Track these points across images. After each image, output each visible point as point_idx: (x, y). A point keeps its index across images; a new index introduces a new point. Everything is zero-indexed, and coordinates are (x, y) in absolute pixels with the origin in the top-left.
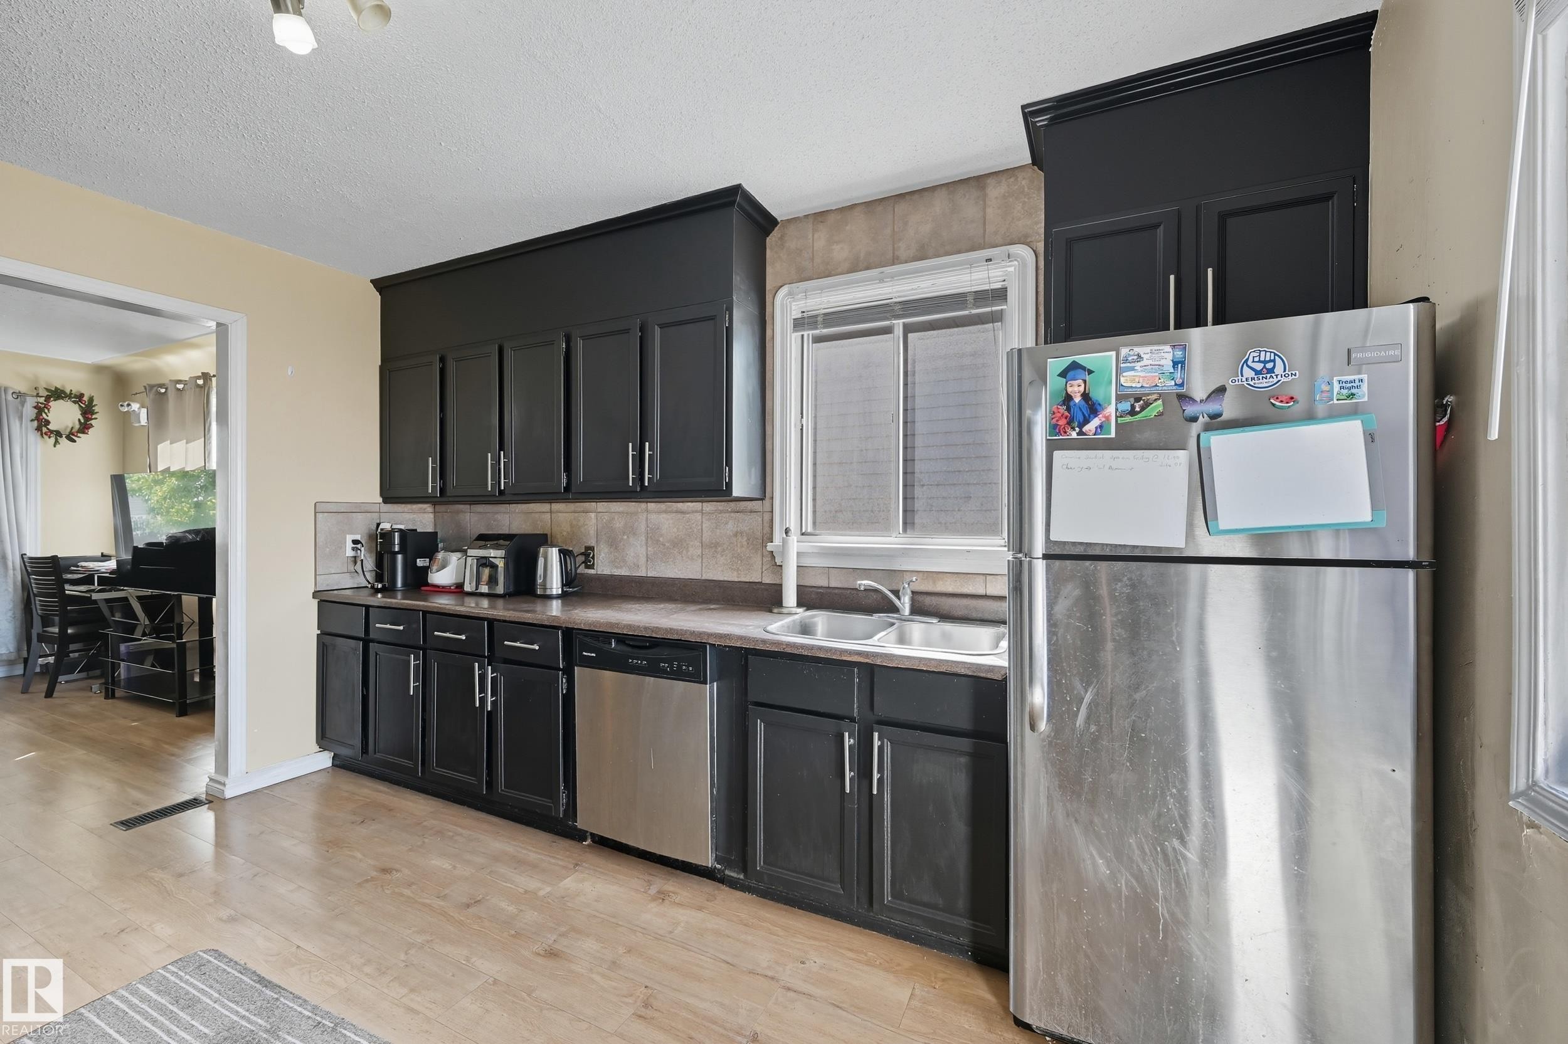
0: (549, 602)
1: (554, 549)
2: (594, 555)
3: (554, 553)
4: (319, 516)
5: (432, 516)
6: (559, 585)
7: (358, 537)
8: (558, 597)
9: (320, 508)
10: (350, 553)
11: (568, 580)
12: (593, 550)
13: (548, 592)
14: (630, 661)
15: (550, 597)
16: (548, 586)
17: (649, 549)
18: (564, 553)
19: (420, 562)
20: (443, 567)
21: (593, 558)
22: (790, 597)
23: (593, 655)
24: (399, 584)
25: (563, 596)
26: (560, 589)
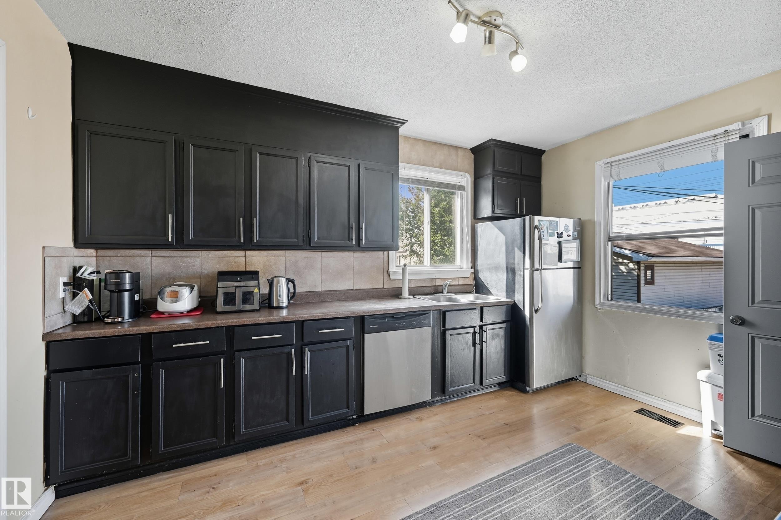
0: (281, 311)
4: (46, 260)
6: (287, 300)
7: (65, 280)
8: (286, 307)
9: (46, 252)
10: (62, 295)
14: (397, 325)
16: (281, 302)
22: (406, 292)
23: (376, 326)
25: (289, 306)
26: (287, 303)
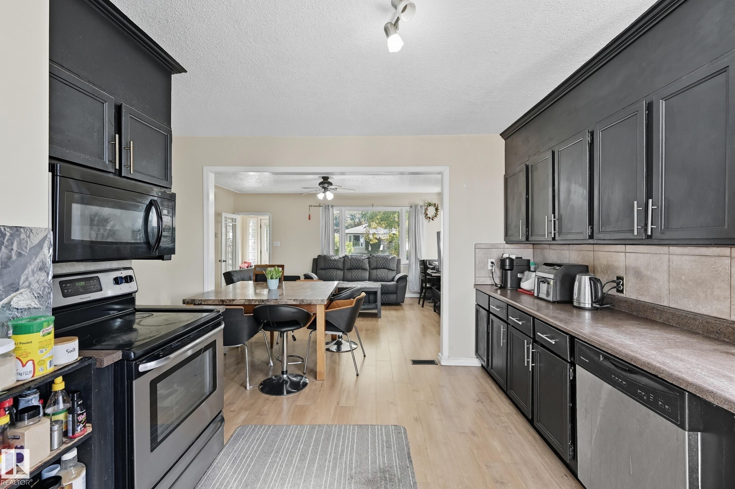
1: (587, 277)
2: (623, 283)
3: (585, 280)
4: (477, 250)
5: (532, 250)
6: (590, 302)
7: (493, 261)
8: (588, 310)
9: (478, 246)
10: (490, 268)
11: (595, 299)
12: (623, 280)
13: (582, 305)
14: (613, 376)
15: (584, 309)
16: (582, 301)
17: (671, 284)
18: (594, 281)
19: (519, 275)
20: (527, 280)
21: (623, 285)
23: (587, 361)
24: (509, 286)
25: (593, 309)
26: (590, 305)
